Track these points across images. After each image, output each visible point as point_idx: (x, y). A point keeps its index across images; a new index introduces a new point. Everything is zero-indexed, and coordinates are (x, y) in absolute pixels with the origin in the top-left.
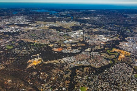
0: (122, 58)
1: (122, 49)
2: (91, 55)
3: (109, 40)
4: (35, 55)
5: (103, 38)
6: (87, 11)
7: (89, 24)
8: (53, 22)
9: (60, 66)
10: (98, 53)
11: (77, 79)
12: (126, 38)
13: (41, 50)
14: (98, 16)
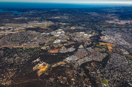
0: (111, 50)
1: (106, 42)
2: (87, 51)
3: (90, 35)
4: (35, 61)
5: (85, 35)
6: (51, 10)
7: (63, 22)
8: (25, 23)
9: (69, 66)
10: (91, 48)
11: (92, 74)
12: (101, 33)
13: (37, 55)
14: (65, 14)
